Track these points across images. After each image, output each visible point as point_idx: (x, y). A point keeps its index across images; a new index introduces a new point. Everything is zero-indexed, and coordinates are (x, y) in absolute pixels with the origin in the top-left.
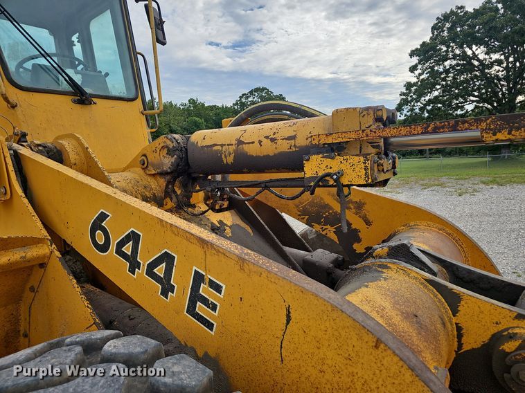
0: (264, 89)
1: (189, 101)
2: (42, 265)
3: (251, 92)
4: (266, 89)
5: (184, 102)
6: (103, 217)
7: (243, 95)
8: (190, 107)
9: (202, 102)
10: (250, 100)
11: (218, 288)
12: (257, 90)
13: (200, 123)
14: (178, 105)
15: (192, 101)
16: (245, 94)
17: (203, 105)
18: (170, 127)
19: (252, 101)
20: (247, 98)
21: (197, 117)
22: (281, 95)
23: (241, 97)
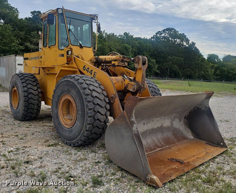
0: (172, 29)
1: (124, 34)
2: (76, 72)
3: (164, 31)
4: (174, 29)
5: (121, 34)
6: (85, 66)
7: (159, 32)
8: (124, 37)
9: (132, 35)
10: (162, 35)
11: (96, 73)
12: (168, 29)
13: (128, 48)
14: (117, 36)
15: (126, 34)
16: (160, 32)
17: (132, 36)
18: (111, 48)
19: (164, 36)
20: (161, 34)
21: (127, 44)
22: (184, 34)
23: (157, 34)
